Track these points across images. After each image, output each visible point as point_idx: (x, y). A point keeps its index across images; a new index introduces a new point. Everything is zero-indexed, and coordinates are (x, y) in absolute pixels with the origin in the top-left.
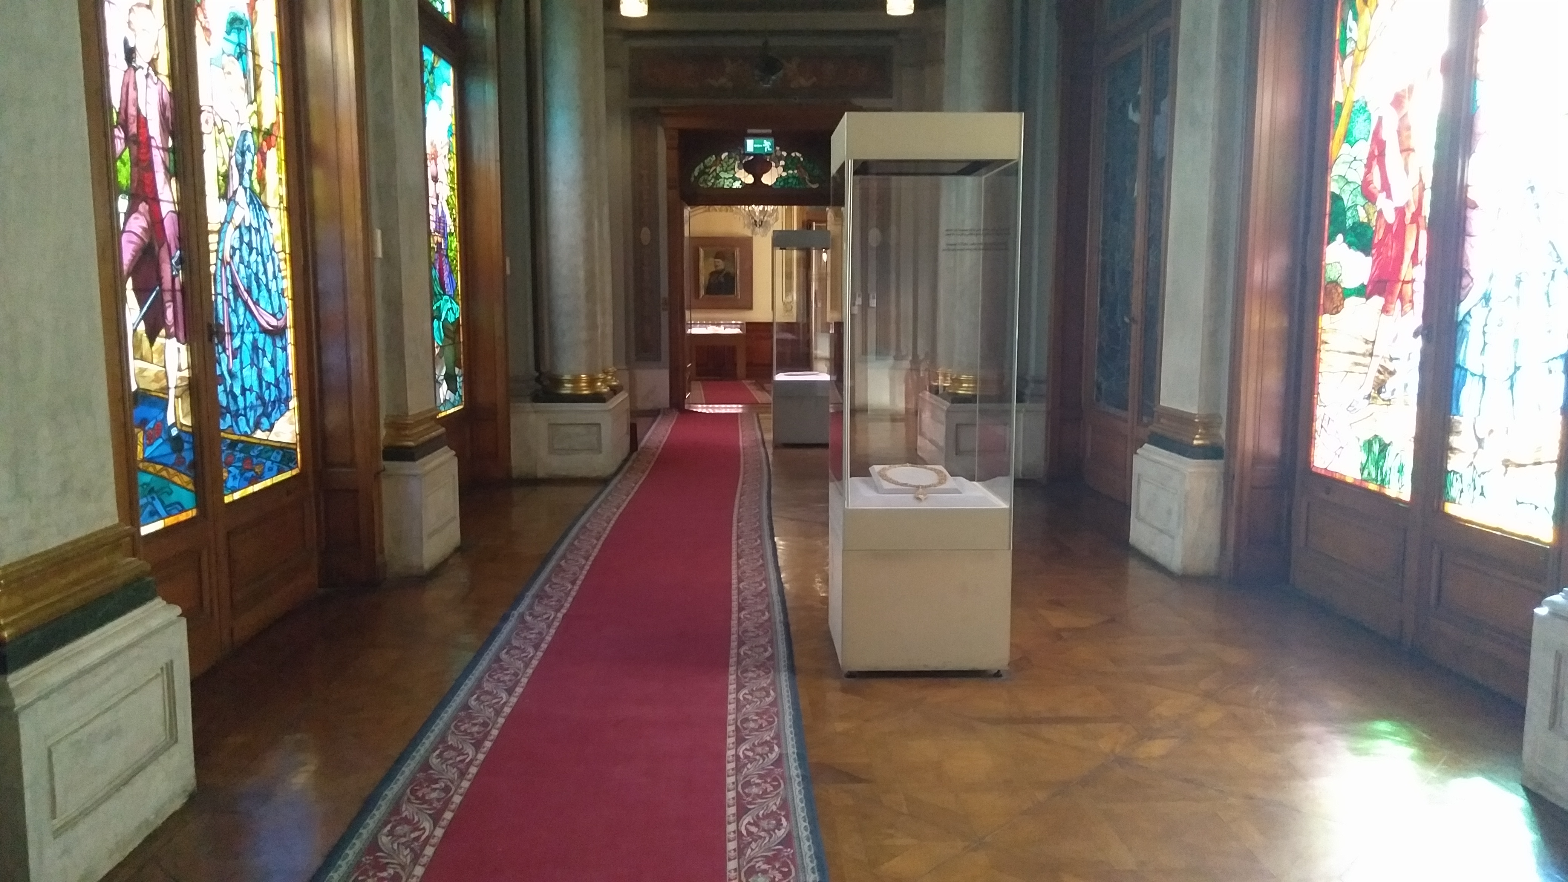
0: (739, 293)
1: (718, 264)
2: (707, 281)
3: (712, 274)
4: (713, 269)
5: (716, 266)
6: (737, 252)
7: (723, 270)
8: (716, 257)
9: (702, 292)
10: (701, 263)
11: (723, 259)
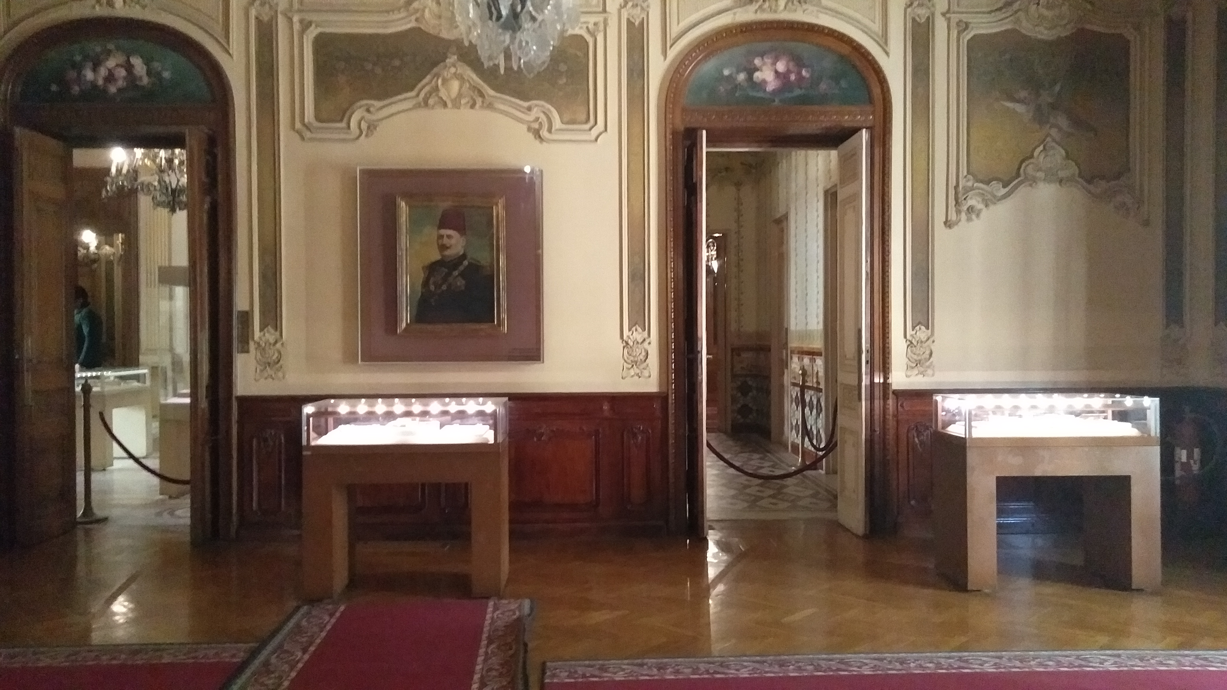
0: (504, 316)
1: (446, 241)
2: (419, 288)
3: (432, 268)
4: (436, 256)
5: (443, 248)
6: (499, 210)
7: (464, 257)
8: (443, 224)
9: (405, 318)
10: (403, 240)
11: (461, 230)
